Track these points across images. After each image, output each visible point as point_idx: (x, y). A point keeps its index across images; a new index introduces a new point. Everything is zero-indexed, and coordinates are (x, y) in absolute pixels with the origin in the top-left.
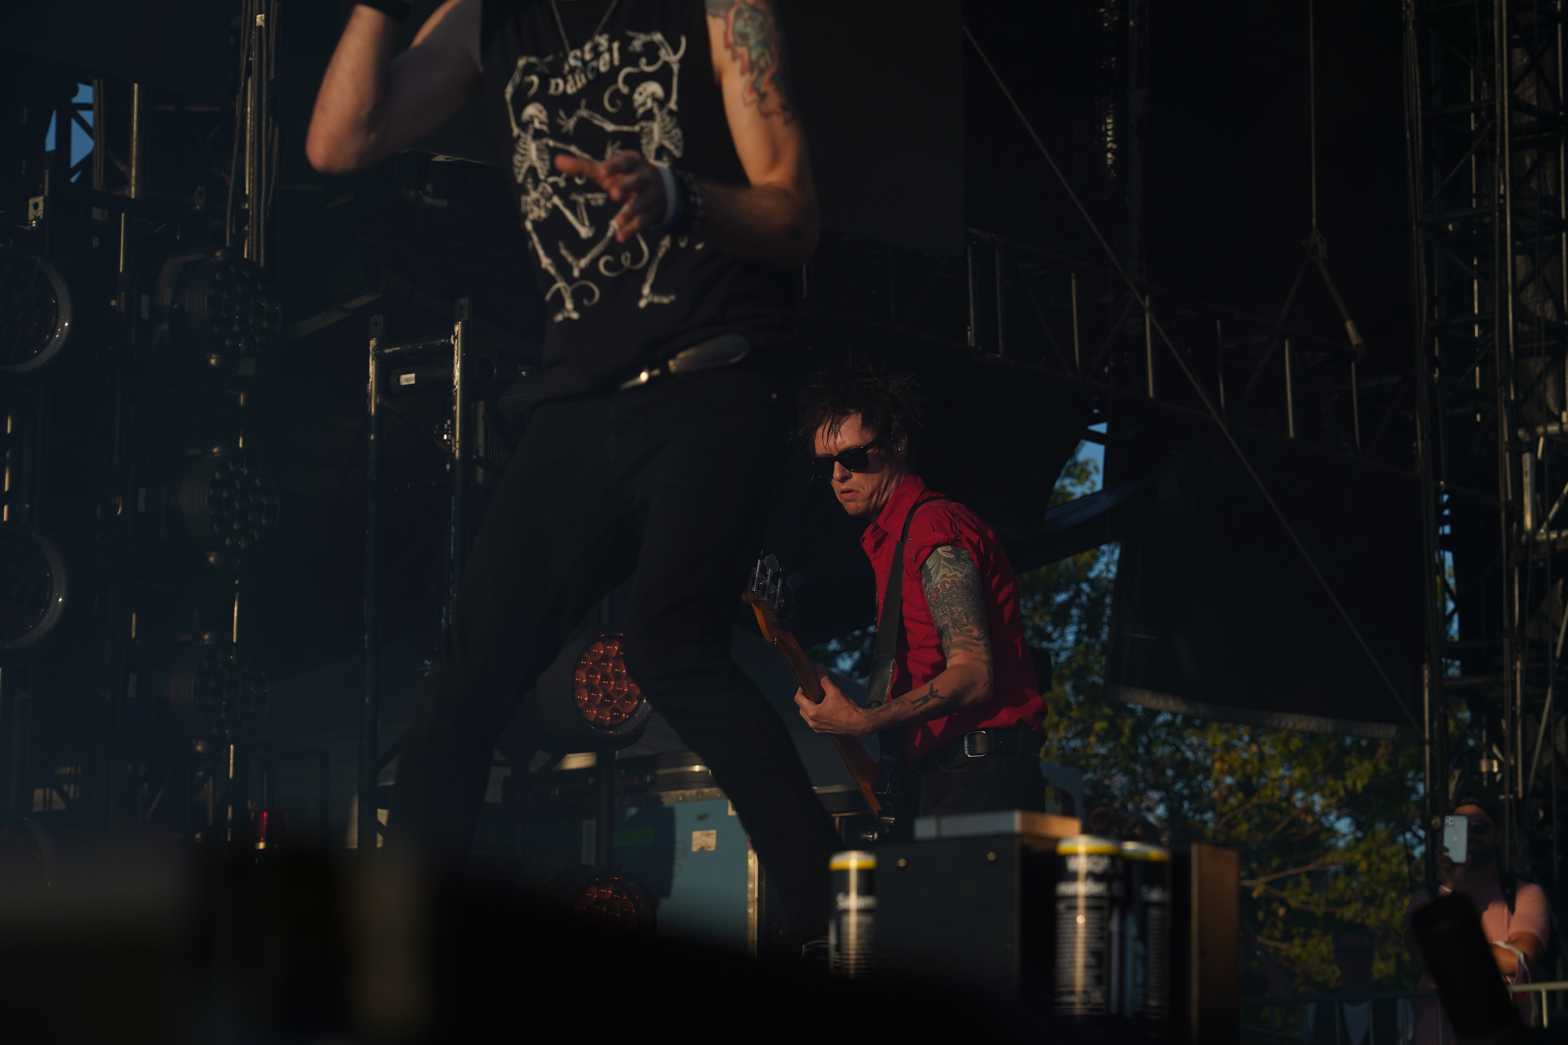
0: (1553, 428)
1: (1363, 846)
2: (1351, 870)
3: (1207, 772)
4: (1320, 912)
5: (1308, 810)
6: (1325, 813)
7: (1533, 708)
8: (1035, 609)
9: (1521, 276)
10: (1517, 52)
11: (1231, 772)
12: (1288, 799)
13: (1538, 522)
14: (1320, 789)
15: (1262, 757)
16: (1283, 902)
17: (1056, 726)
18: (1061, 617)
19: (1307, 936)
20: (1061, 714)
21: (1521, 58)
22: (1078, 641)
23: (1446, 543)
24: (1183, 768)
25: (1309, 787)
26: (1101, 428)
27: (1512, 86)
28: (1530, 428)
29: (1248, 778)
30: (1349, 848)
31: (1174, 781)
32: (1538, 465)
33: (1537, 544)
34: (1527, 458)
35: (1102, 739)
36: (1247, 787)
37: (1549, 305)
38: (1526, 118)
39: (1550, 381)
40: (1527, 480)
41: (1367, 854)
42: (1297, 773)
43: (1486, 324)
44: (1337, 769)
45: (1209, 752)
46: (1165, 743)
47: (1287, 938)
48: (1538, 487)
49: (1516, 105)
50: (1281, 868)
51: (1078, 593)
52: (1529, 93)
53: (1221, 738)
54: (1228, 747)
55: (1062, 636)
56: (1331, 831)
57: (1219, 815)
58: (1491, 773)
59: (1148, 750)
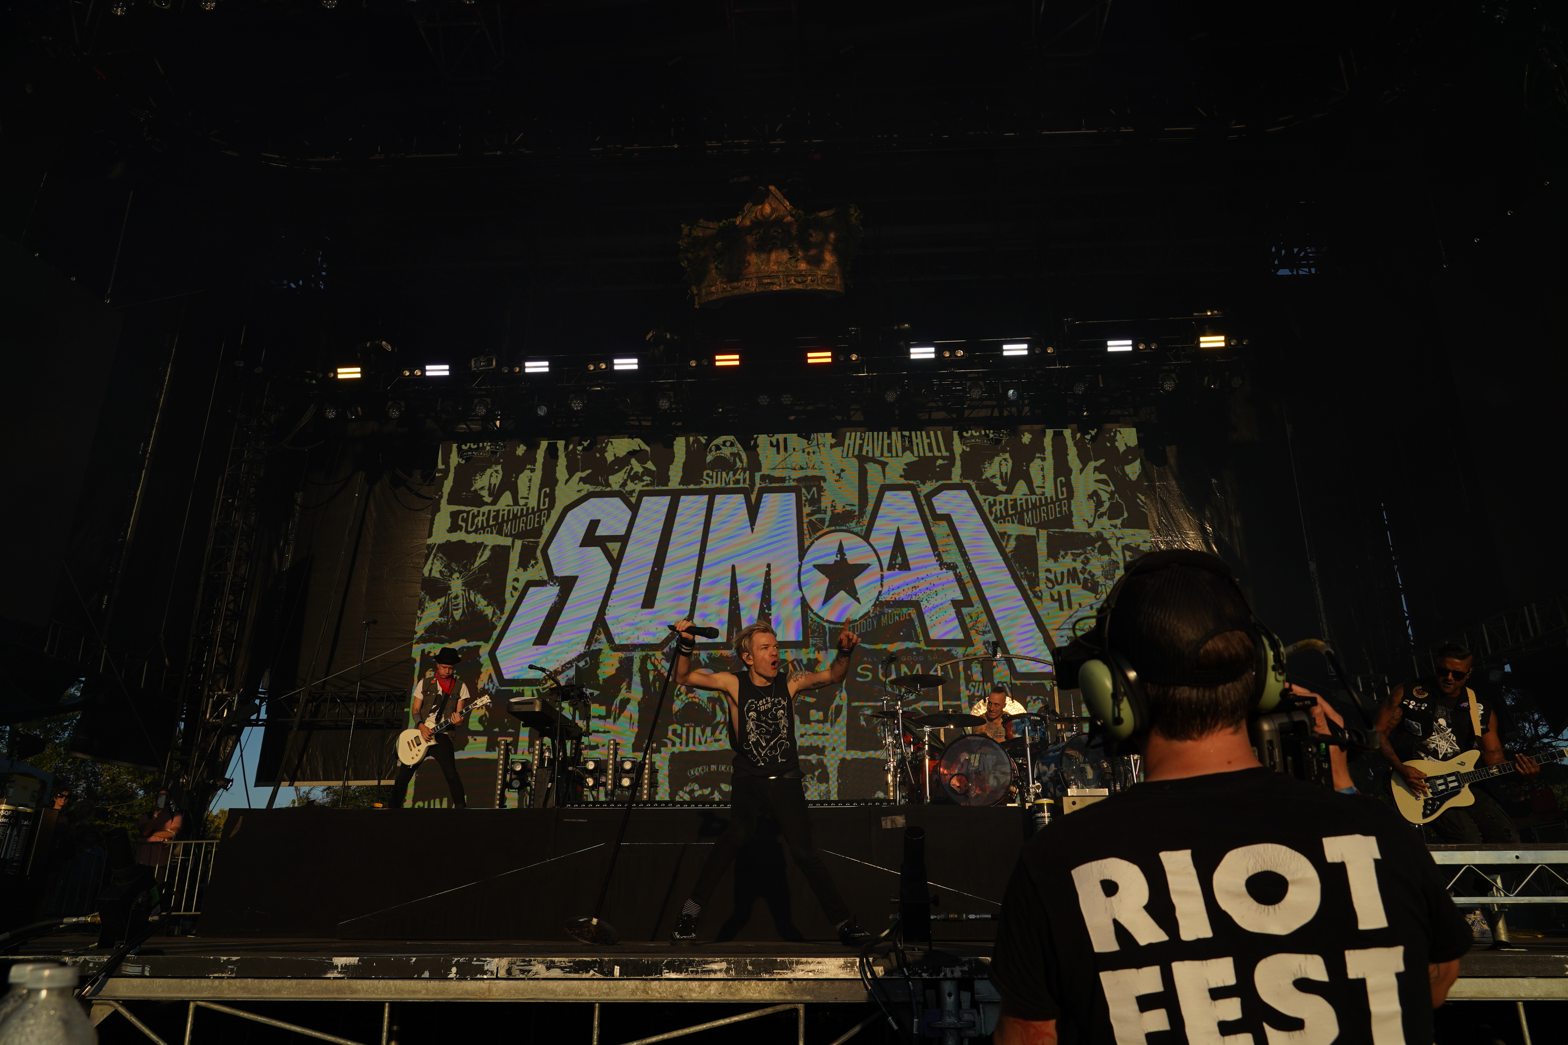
0: (220, 693)
1: (145, 799)
2: (141, 805)
3: (102, 775)
4: (128, 816)
5: (131, 787)
6: (136, 789)
7: (198, 765)
8: (57, 726)
9: (219, 653)
10: (231, 596)
11: (109, 776)
12: (125, 784)
13: (210, 717)
14: (135, 782)
15: (120, 773)
16: (117, 813)
17: (55, 760)
18: (65, 729)
19: (123, 823)
20: (58, 756)
21: (231, 598)
22: (69, 736)
23: (183, 720)
24: (95, 774)
25: (133, 782)
26: (83, 679)
27: (227, 604)
28: (214, 692)
29: (114, 778)
30: (142, 799)
31: (91, 777)
32: (213, 702)
33: (209, 722)
34: (211, 699)
35: (69, 764)
36: (113, 780)
37: (226, 661)
38: (230, 613)
39: (222, 681)
40: (210, 706)
41: (146, 801)
42: (130, 777)
43: (207, 663)
44: (142, 777)
45: (103, 770)
46: (90, 766)
47: (116, 823)
48: (212, 707)
49: (227, 609)
50: (118, 803)
51: (72, 722)
52: (231, 606)
53: (108, 766)
54: (109, 769)
55: (64, 734)
56: (137, 794)
57: (103, 788)
58: (183, 782)
59: (84, 768)
